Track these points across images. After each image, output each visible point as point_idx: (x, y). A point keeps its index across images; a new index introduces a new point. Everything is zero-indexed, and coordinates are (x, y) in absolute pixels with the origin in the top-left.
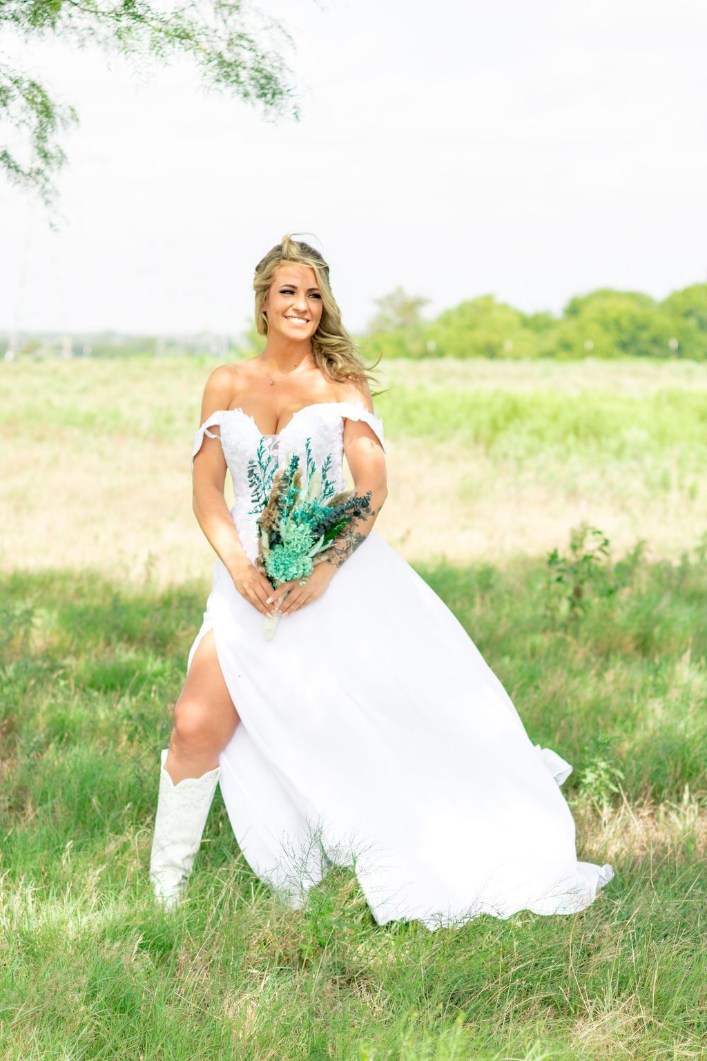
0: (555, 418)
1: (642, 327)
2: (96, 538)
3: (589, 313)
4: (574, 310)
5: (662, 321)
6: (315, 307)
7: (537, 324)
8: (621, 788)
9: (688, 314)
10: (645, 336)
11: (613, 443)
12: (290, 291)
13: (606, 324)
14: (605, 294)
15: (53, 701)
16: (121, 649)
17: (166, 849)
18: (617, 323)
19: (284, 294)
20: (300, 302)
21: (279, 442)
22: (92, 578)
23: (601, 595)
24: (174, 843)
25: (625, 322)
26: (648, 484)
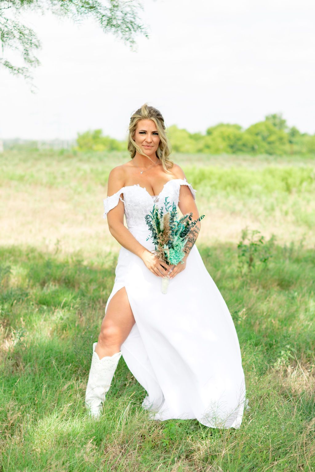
0: (220, 179)
1: (239, 139)
2: (31, 231)
3: (216, 134)
4: (209, 133)
5: (247, 137)
6: (155, 139)
7: (196, 137)
8: (296, 356)
9: (257, 134)
10: (240, 143)
11: (247, 190)
12: (144, 132)
13: (224, 138)
14: (221, 125)
15: (26, 311)
16: (52, 285)
17: (94, 389)
18: (229, 137)
19: (141, 134)
20: (149, 137)
21: (159, 199)
22: (33, 250)
23: (261, 260)
24: (98, 387)
25: (232, 137)
26: (265, 209)
